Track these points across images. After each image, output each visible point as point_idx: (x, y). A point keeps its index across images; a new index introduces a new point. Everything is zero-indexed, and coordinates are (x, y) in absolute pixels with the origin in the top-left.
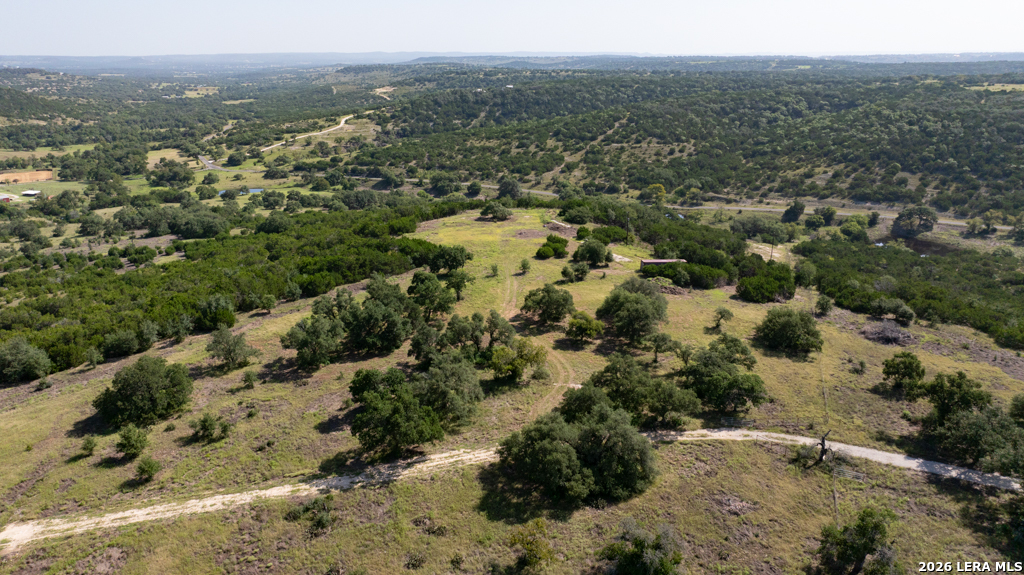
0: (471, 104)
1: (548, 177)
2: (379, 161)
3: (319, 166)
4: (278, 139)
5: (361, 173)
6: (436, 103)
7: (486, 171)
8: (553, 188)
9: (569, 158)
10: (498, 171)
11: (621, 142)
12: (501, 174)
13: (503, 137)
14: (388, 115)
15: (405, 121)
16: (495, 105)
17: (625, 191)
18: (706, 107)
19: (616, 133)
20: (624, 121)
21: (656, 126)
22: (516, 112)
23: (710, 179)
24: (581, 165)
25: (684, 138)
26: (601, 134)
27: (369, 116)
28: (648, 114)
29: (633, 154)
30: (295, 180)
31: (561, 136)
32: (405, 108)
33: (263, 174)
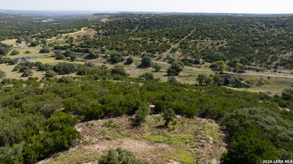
0: (132, 24)
1: (165, 55)
2: (90, 46)
3: (64, 47)
4: (55, 36)
5: (80, 51)
6: (119, 23)
7: (136, 51)
8: (167, 60)
9: (173, 46)
10: (141, 51)
11: (195, 39)
12: (143, 53)
13: (144, 36)
14: (100, 27)
15: (106, 30)
16: (142, 24)
17: (203, 63)
18: (227, 25)
19: (192, 35)
20: (195, 30)
21: (209, 32)
22: (149, 27)
23: (244, 58)
24: (179, 49)
25: (222, 38)
26: (186, 36)
27: (93, 28)
28: (205, 27)
29: (201, 45)
30: (52, 54)
31: (169, 36)
32: (107, 25)
33: (40, 51)
